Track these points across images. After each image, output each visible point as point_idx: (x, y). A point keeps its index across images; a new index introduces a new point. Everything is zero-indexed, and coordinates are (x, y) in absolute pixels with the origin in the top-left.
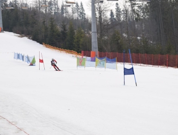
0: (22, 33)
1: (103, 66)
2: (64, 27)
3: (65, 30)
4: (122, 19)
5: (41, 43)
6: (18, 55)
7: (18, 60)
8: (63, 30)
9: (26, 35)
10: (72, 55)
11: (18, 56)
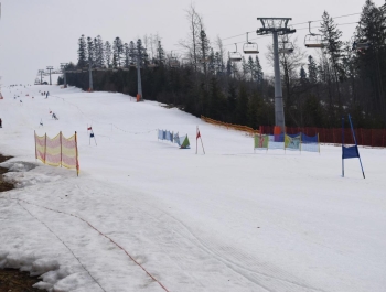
0: (170, 102)
1: (298, 147)
2: (232, 91)
3: (234, 95)
4: (318, 79)
5: (198, 116)
6: (164, 133)
7: (165, 141)
8: (230, 95)
9: (176, 106)
10: (244, 133)
11: (164, 135)
